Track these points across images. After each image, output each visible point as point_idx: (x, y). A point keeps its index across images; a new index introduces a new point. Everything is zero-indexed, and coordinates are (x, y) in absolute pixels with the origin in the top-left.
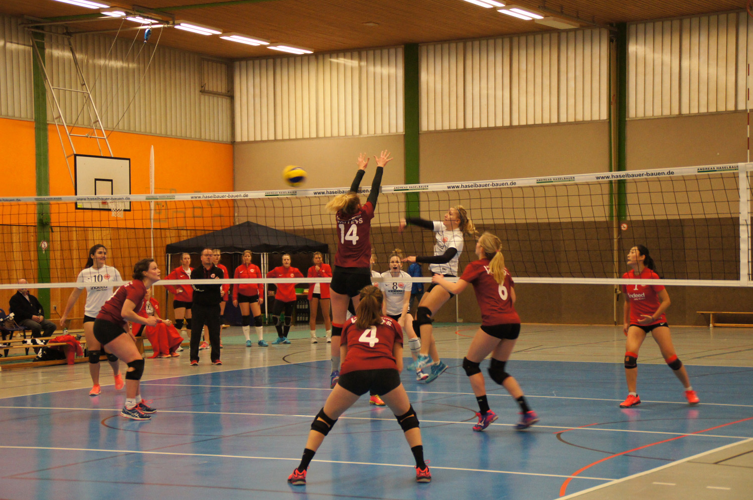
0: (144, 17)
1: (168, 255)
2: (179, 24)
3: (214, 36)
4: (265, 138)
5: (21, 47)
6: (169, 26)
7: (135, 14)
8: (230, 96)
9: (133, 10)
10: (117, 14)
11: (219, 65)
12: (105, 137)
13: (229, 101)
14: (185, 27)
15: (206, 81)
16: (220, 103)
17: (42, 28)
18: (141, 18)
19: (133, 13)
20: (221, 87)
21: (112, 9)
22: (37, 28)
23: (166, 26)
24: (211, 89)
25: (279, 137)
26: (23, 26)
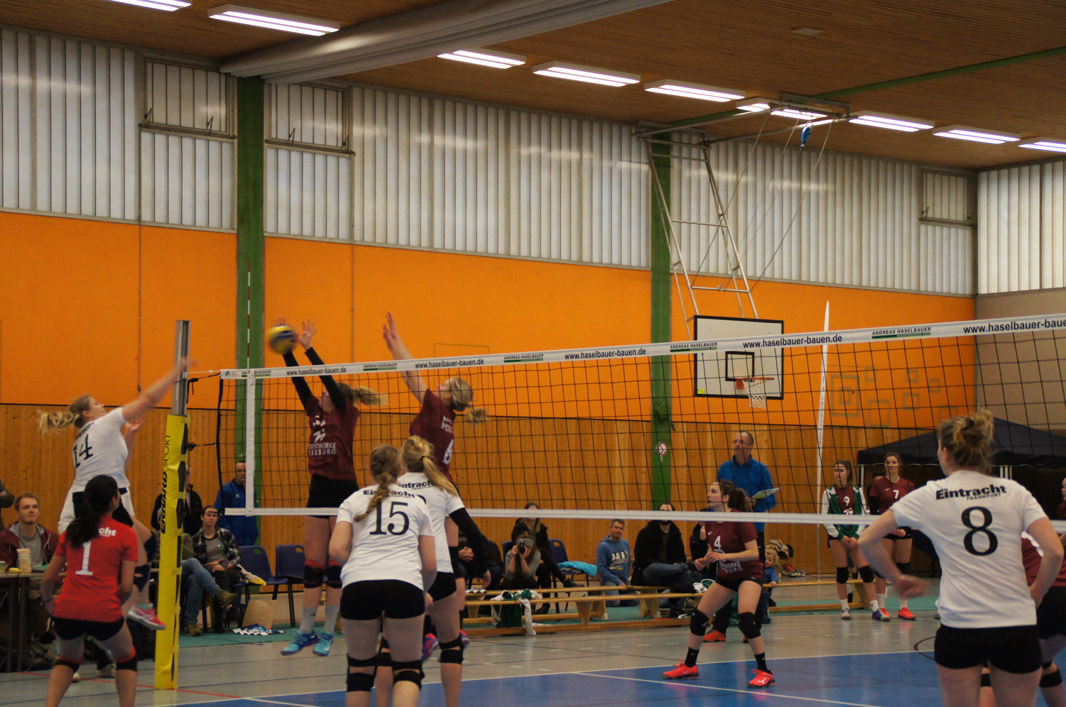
0: (801, 110)
1: (860, 467)
2: (856, 117)
3: (922, 132)
4: (1025, 288)
5: (635, 166)
6: (840, 120)
7: (782, 106)
8: (972, 224)
9: (781, 99)
10: (758, 108)
11: (953, 178)
12: (748, 290)
13: (968, 232)
14: (868, 120)
15: (930, 204)
16: (953, 236)
17: (666, 137)
18: (798, 112)
19: (780, 105)
20: (957, 210)
21: (749, 100)
22: (660, 137)
23: (836, 121)
24: (938, 216)
25: (1048, 285)
26: (637, 136)
